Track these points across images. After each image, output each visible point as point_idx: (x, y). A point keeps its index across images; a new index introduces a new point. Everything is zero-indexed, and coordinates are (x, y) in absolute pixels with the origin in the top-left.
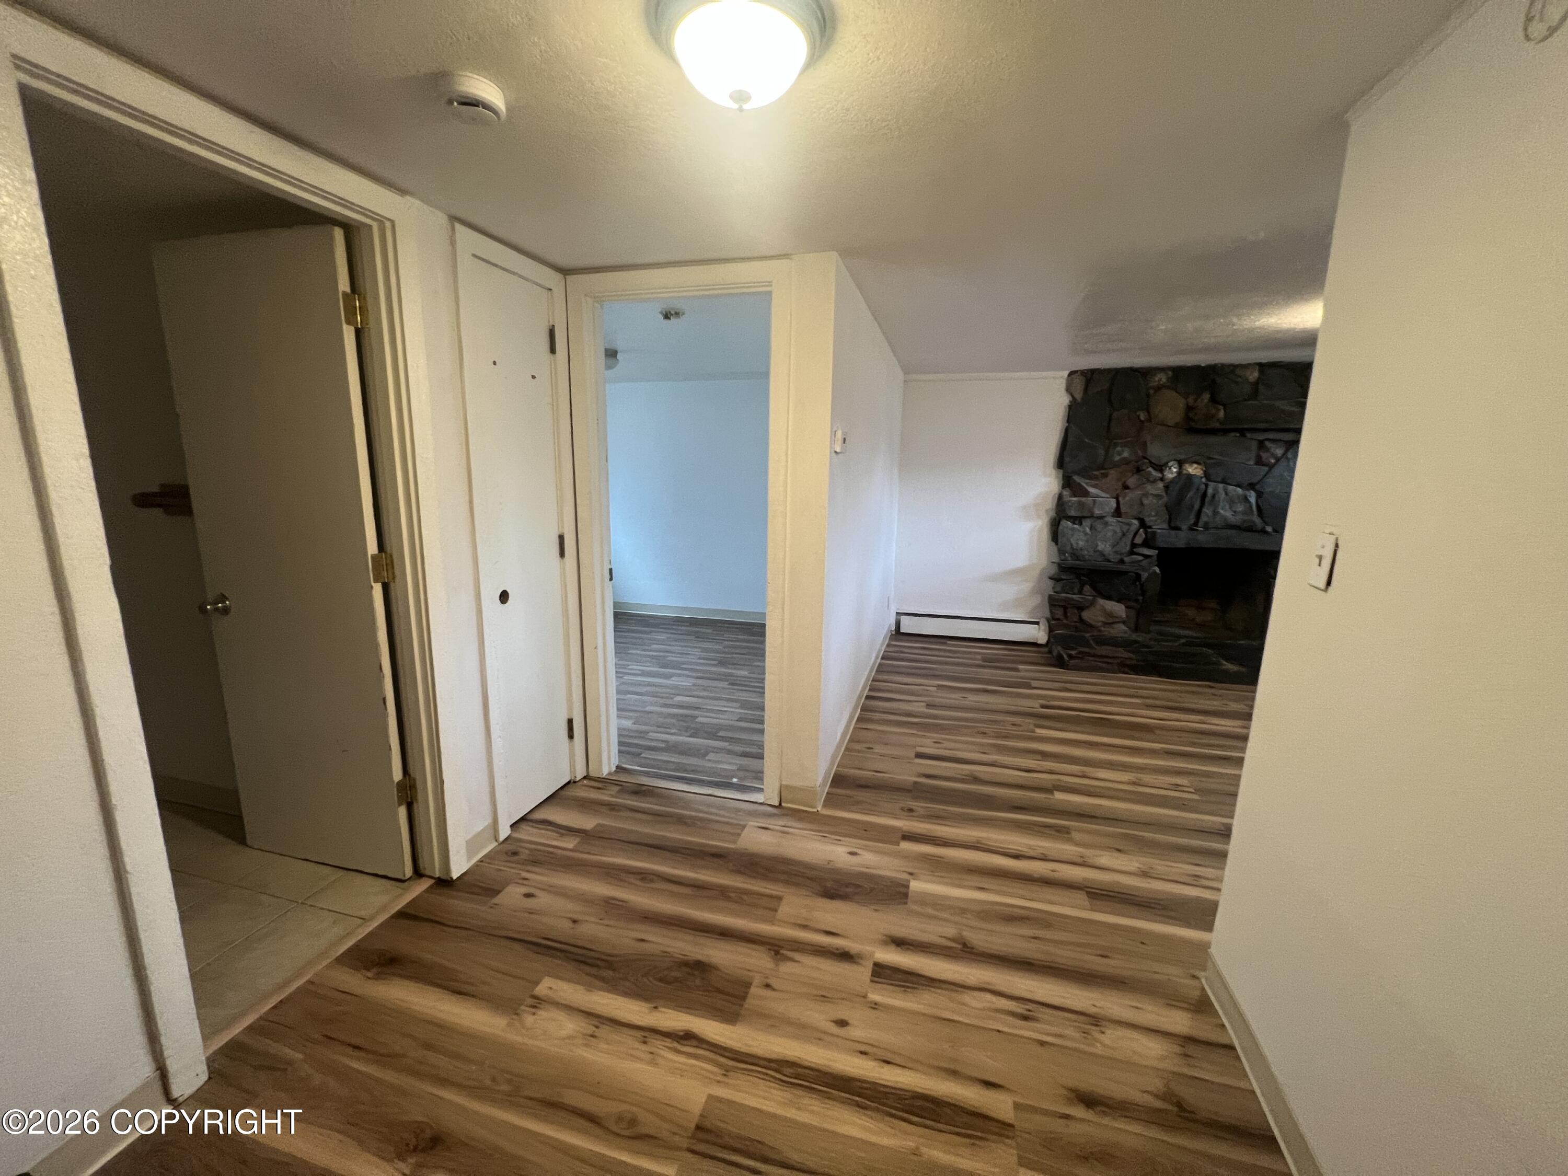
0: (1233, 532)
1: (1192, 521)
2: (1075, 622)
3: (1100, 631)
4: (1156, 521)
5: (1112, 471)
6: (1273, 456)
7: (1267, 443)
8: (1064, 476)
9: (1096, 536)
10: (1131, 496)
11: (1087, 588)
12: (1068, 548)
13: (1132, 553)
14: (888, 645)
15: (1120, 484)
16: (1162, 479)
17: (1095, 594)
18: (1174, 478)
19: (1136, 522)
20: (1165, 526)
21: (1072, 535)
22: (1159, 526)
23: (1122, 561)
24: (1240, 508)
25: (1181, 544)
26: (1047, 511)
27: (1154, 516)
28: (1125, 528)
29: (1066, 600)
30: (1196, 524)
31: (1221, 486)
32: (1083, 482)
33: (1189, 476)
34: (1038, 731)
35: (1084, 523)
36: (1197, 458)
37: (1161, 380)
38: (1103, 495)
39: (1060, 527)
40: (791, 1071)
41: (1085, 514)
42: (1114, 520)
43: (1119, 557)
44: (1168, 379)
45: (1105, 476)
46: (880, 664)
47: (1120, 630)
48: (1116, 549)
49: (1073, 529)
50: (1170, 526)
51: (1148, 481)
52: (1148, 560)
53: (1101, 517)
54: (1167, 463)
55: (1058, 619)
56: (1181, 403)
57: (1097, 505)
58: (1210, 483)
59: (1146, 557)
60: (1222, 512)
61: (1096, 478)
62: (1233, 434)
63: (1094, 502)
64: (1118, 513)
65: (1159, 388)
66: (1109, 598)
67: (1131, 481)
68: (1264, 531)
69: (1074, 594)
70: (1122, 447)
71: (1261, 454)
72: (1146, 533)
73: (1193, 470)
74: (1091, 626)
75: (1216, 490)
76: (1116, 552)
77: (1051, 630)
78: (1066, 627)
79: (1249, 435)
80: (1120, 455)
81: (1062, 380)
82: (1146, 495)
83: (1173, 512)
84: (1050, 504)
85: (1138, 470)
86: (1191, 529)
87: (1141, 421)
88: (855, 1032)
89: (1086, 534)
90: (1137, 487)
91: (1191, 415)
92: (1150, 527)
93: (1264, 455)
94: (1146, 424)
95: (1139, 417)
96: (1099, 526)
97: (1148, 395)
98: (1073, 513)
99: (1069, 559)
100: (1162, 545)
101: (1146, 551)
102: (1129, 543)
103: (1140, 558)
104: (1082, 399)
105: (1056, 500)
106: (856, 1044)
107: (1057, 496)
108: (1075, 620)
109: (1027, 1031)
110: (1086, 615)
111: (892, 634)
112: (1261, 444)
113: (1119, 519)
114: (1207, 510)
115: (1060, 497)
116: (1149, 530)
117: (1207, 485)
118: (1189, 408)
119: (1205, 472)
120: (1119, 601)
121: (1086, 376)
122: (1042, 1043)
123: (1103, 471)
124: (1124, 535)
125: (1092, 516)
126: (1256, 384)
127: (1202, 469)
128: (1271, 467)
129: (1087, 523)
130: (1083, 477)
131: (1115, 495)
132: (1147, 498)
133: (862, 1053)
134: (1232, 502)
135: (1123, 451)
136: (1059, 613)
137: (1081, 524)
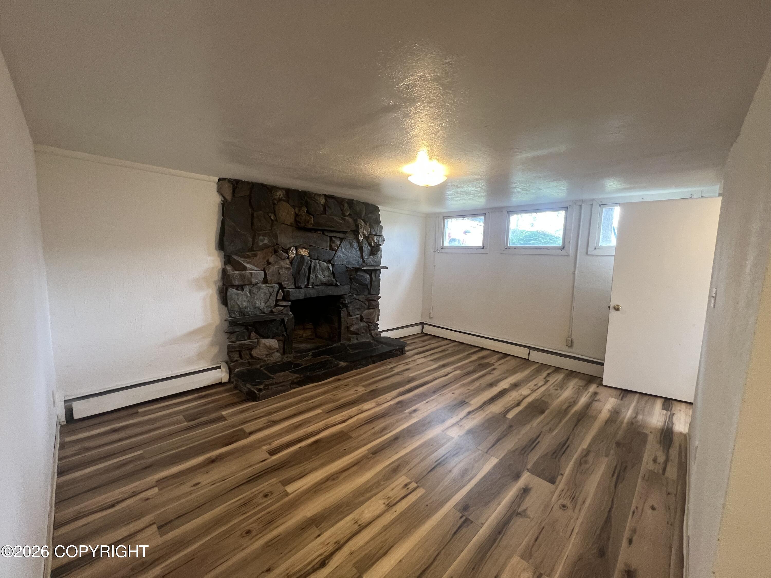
0: (323, 287)
1: (306, 283)
2: (248, 359)
3: (265, 361)
4: (288, 284)
5: (259, 253)
6: (337, 245)
7: (334, 239)
8: (224, 255)
9: (254, 298)
10: (272, 269)
11: (253, 334)
12: (236, 308)
13: (276, 305)
14: (62, 446)
15: (265, 261)
16: (288, 258)
17: (259, 337)
18: (294, 257)
19: (276, 285)
20: (293, 286)
21: (238, 299)
22: (290, 287)
23: (272, 312)
24: (326, 273)
25: (302, 297)
26: (215, 282)
27: (287, 281)
28: (271, 290)
29: (241, 346)
30: (308, 284)
31: (317, 261)
32: (241, 260)
33: (302, 256)
34: (290, 489)
35: (245, 289)
36: (305, 245)
37: (280, 195)
38: (256, 269)
39: (228, 294)
41: (246, 283)
42: (264, 285)
43: (270, 309)
44: (284, 195)
45: (255, 255)
46: (59, 487)
47: (277, 356)
48: (268, 304)
49: (237, 294)
50: (295, 286)
51: (281, 259)
52: (286, 309)
53: (256, 284)
54: (290, 248)
55: (237, 361)
56: (292, 211)
57: (253, 276)
58: (312, 260)
59: (285, 307)
60: (319, 276)
61: (249, 257)
62: (319, 232)
63: (251, 274)
64: (265, 280)
65: (280, 200)
66: (267, 338)
67: (272, 260)
68: (337, 285)
69: (245, 340)
70: (263, 236)
71: (332, 244)
72: (283, 292)
73: (304, 252)
74: (259, 359)
75: (315, 263)
76: (268, 307)
77: (230, 371)
78: (243, 364)
79: (326, 234)
80: (262, 242)
81: (213, 184)
82: (281, 268)
83: (296, 276)
84: (216, 276)
85: (276, 252)
86: (306, 287)
87: (272, 220)
89: (247, 297)
90: (276, 262)
91: (298, 219)
92: (285, 288)
93: (333, 245)
94: (275, 223)
95: (270, 217)
96: (255, 290)
97: (274, 204)
98: (237, 283)
99: (238, 316)
100: (292, 298)
101: (285, 303)
102: (274, 300)
103: (282, 308)
104: (232, 199)
105: (221, 274)
107: (221, 271)
108: (248, 358)
110: (254, 352)
111: (62, 426)
112: (331, 238)
113: (267, 284)
114: (312, 276)
115: (224, 272)
116: (285, 290)
117: (311, 261)
118: (296, 215)
119: (309, 253)
120: (273, 338)
121: (232, 184)
123: (253, 252)
124: (271, 294)
125: (251, 283)
126: (324, 206)
127: (308, 252)
128: (336, 251)
129: (247, 289)
130: (239, 256)
131: (262, 269)
132: (282, 270)
134: (322, 270)
135: (264, 239)
136: (236, 356)
137: (243, 290)
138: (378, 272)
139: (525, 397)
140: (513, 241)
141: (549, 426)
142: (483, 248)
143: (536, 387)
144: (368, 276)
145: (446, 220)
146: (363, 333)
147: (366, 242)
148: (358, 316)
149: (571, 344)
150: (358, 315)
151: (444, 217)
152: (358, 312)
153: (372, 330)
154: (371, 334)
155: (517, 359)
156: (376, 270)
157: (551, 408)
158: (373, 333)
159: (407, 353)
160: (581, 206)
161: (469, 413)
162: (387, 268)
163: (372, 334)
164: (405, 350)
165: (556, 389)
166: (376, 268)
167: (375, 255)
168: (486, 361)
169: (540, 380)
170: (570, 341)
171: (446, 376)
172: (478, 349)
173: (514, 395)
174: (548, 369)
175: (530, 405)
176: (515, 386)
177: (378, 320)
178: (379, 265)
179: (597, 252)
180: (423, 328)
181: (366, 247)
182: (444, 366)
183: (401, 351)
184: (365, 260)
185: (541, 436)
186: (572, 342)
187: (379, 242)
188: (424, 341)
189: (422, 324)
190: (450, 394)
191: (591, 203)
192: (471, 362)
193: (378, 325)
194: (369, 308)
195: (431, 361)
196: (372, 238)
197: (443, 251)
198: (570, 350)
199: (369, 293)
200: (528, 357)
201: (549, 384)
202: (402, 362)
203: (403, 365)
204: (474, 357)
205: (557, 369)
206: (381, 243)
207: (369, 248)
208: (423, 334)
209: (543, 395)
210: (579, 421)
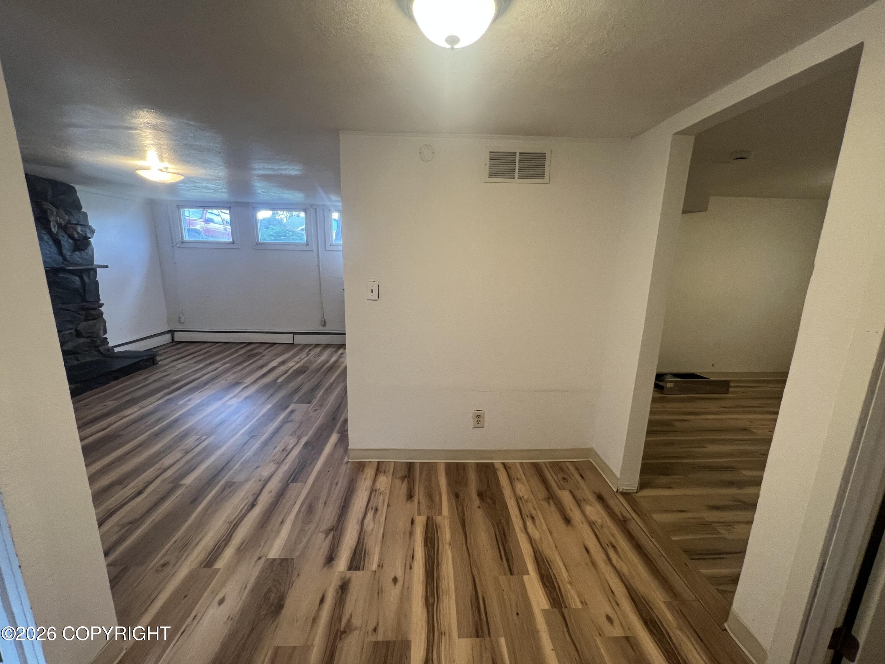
40: (431, 598)
88: (399, 574)
106: (406, 570)
109: (383, 510)
122: (388, 506)
133: (411, 568)
138: (92, 273)
139: (291, 367)
140: (263, 236)
141: (309, 378)
142: (233, 243)
143: (300, 360)
144: (77, 279)
145: (181, 210)
146: (85, 351)
147: (63, 234)
148: (72, 331)
149: (324, 323)
150: (71, 329)
151: (178, 206)
152: (70, 326)
153: (99, 346)
154: (99, 351)
155: (284, 345)
156: (88, 271)
157: (311, 369)
158: (102, 349)
159: (160, 363)
160: (316, 209)
161: (245, 388)
162: (107, 267)
163: (101, 351)
164: (156, 360)
165: (315, 358)
166: (90, 267)
167: (83, 250)
168: (255, 351)
169: (303, 355)
170: (323, 321)
171: (215, 370)
172: (245, 344)
173: (283, 368)
174: (310, 346)
175: (295, 371)
176: (283, 363)
177: (105, 332)
178: (92, 264)
179: (332, 248)
180: (173, 337)
181: (66, 239)
182: (211, 364)
183: (151, 361)
184: (68, 257)
185: (303, 384)
186: (325, 322)
187: (86, 234)
188: (178, 349)
189: (172, 332)
190: (223, 382)
191: (323, 208)
192: (239, 355)
193: (106, 339)
194: (87, 320)
195: (194, 363)
196: (73, 228)
197: (184, 245)
198: (324, 328)
199: (84, 300)
200: (294, 342)
201: (310, 355)
202: (158, 371)
203: (159, 373)
204: (242, 351)
205: (317, 345)
206: (89, 235)
207: (71, 241)
208: (174, 342)
209: (305, 363)
210: (328, 371)
